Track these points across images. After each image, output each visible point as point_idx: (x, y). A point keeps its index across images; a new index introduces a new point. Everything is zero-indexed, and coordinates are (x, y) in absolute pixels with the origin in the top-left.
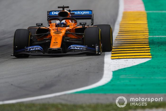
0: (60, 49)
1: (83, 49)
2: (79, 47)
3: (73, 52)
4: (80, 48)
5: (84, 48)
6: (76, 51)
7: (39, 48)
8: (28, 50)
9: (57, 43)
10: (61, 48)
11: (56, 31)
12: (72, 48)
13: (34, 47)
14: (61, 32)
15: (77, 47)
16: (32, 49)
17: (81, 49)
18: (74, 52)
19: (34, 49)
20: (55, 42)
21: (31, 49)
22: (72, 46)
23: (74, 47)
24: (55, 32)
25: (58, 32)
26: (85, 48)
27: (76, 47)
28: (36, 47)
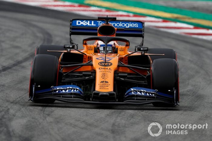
0: (113, 94)
1: (150, 94)
2: (144, 92)
3: (134, 99)
4: (146, 93)
5: (152, 94)
6: (139, 98)
7: (75, 89)
8: (57, 92)
9: (107, 82)
10: (115, 93)
11: (102, 61)
12: (133, 93)
13: (68, 88)
14: (111, 64)
15: (141, 92)
16: (64, 91)
17: (148, 95)
18: (136, 99)
19: (67, 91)
20: (104, 81)
21: (62, 90)
22: (132, 89)
23: (136, 91)
24: (101, 63)
25: (105, 62)
26: (154, 94)
27: (139, 91)
28: (71, 88)
